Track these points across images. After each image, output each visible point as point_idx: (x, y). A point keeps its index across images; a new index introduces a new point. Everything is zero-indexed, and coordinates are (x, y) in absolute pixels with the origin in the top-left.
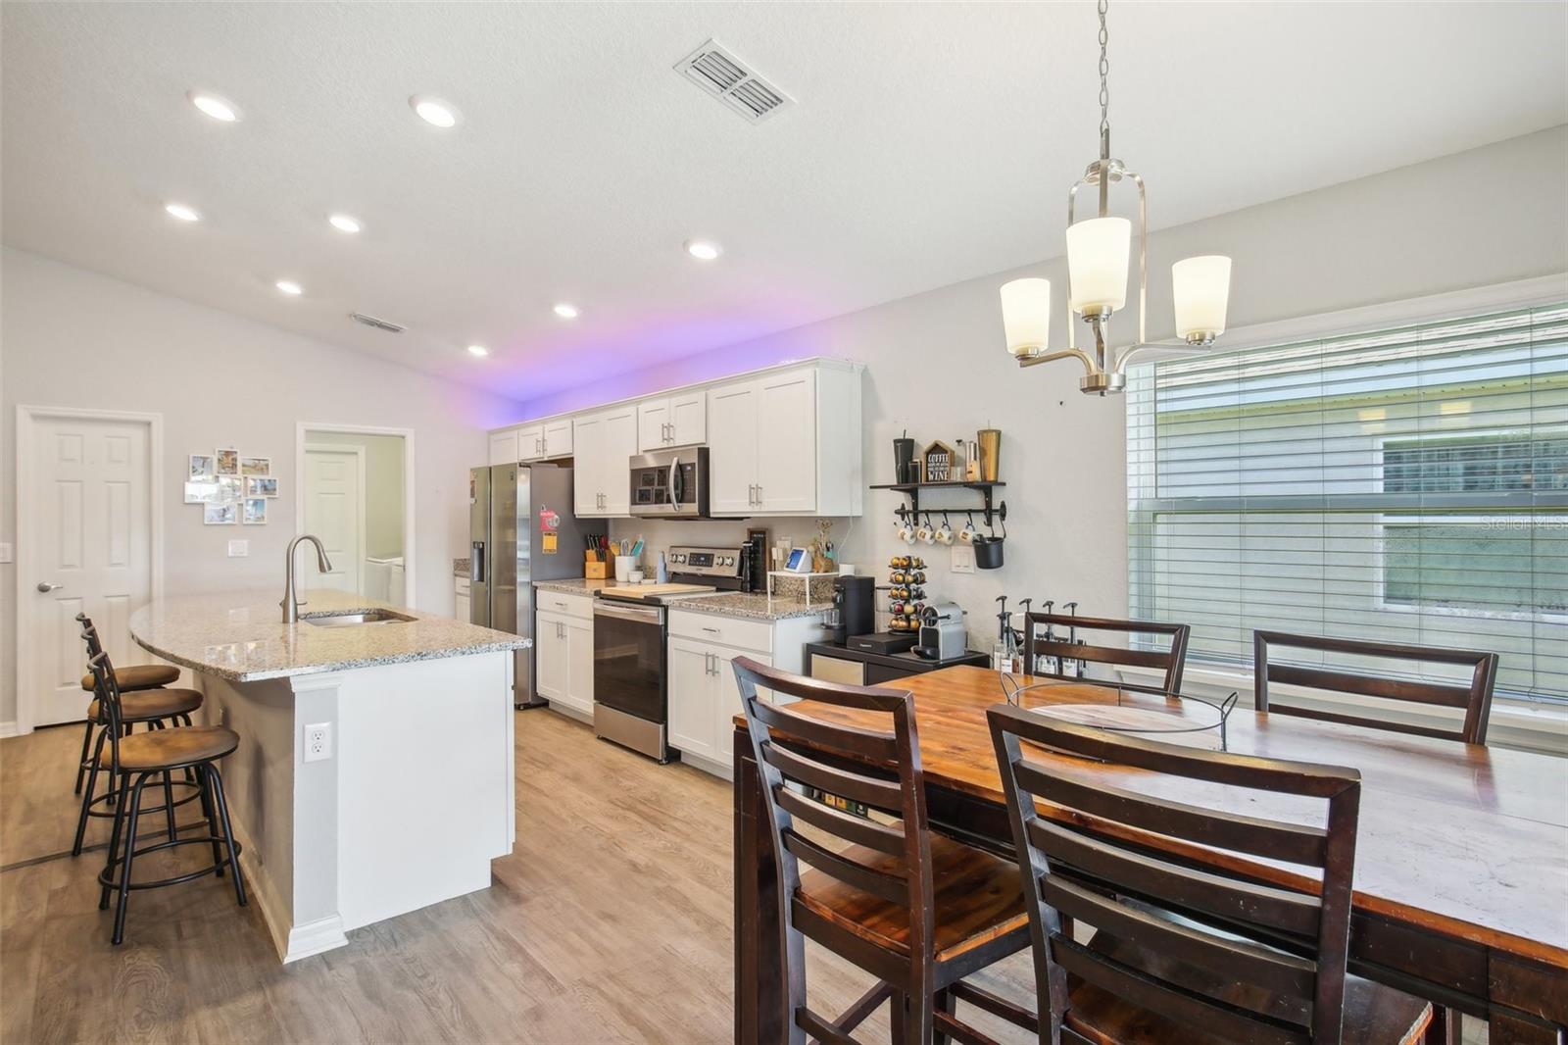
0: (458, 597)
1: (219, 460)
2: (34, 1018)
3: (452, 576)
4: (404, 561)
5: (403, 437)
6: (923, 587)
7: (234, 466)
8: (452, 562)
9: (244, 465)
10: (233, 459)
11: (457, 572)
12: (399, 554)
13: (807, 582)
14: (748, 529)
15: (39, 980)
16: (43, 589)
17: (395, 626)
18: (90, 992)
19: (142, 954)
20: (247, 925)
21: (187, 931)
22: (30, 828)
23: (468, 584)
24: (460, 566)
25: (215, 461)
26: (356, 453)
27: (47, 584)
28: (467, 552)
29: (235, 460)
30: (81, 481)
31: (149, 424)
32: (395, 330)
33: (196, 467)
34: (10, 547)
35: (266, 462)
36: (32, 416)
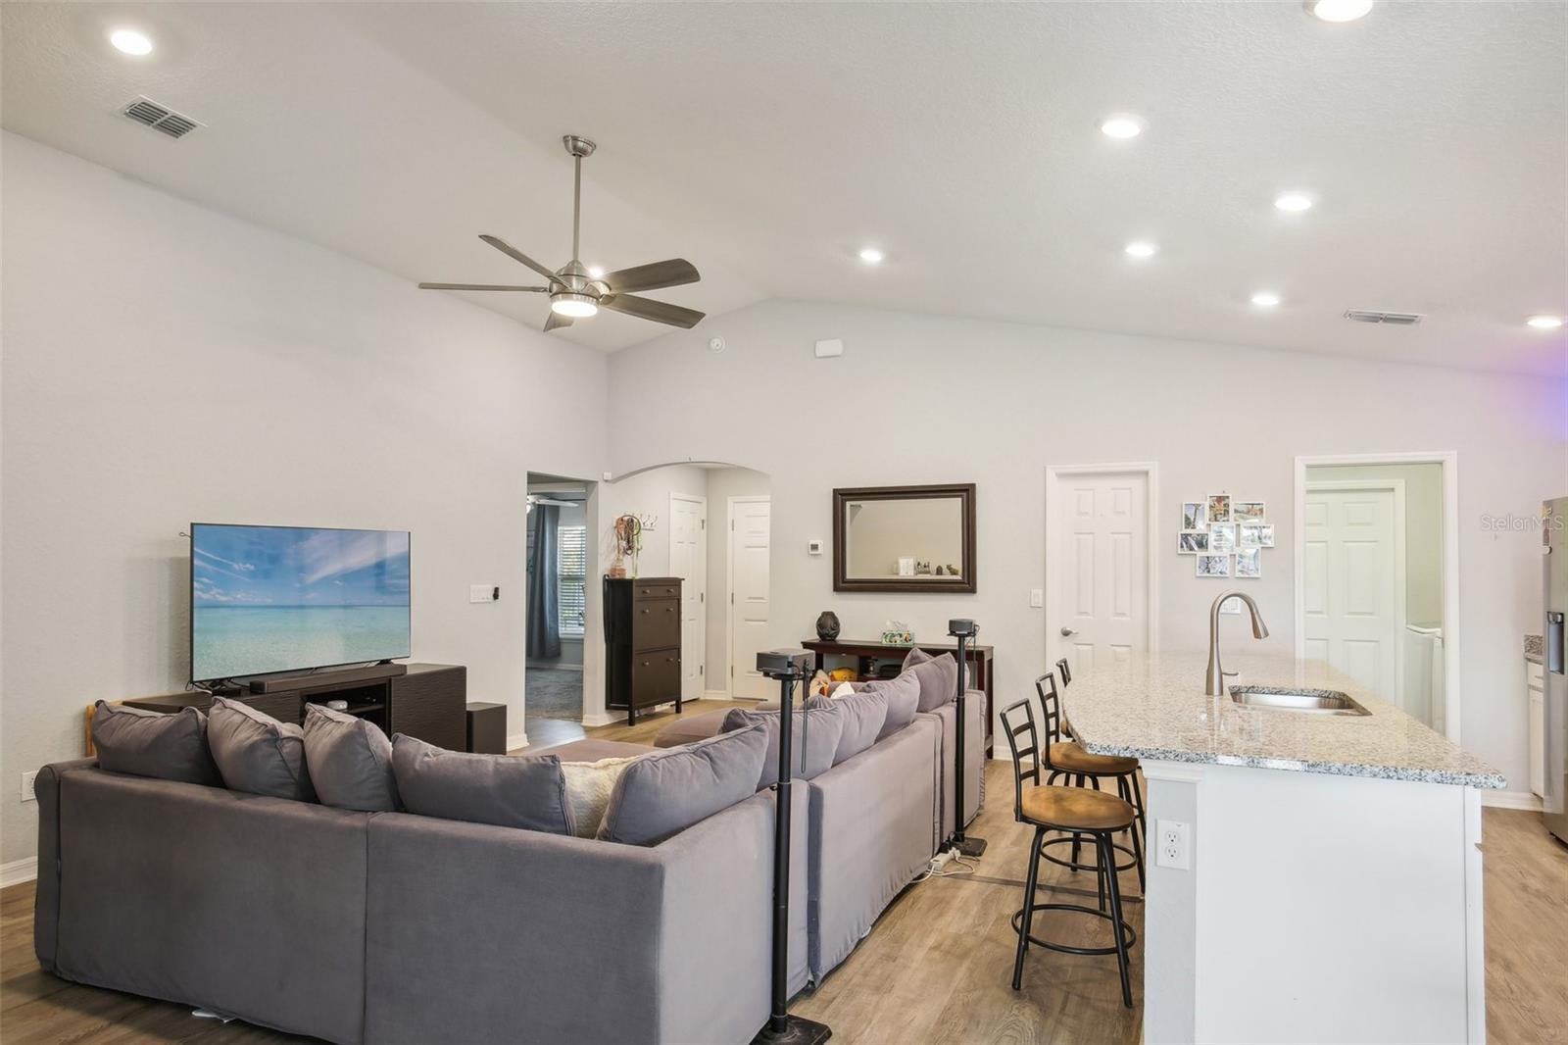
0: (1532, 692)
1: (1211, 507)
2: (936, 1024)
3: (1522, 661)
4: (1443, 632)
5: (1441, 463)
7: (1227, 512)
8: (1523, 639)
9: (1236, 511)
10: (1225, 505)
11: (1530, 655)
12: (1438, 623)
15: (954, 992)
16: (1066, 634)
17: (1351, 720)
18: (978, 1024)
19: (1028, 1011)
20: (1121, 1031)
21: (1071, 1008)
22: (1015, 849)
23: (1541, 674)
24: (1533, 646)
25: (1207, 508)
26: (1393, 490)
27: (1068, 629)
28: (1539, 628)
30: (1092, 534)
31: (1146, 473)
32: (1409, 320)
33: (1189, 516)
34: (1041, 592)
35: (1260, 507)
36: (1057, 474)
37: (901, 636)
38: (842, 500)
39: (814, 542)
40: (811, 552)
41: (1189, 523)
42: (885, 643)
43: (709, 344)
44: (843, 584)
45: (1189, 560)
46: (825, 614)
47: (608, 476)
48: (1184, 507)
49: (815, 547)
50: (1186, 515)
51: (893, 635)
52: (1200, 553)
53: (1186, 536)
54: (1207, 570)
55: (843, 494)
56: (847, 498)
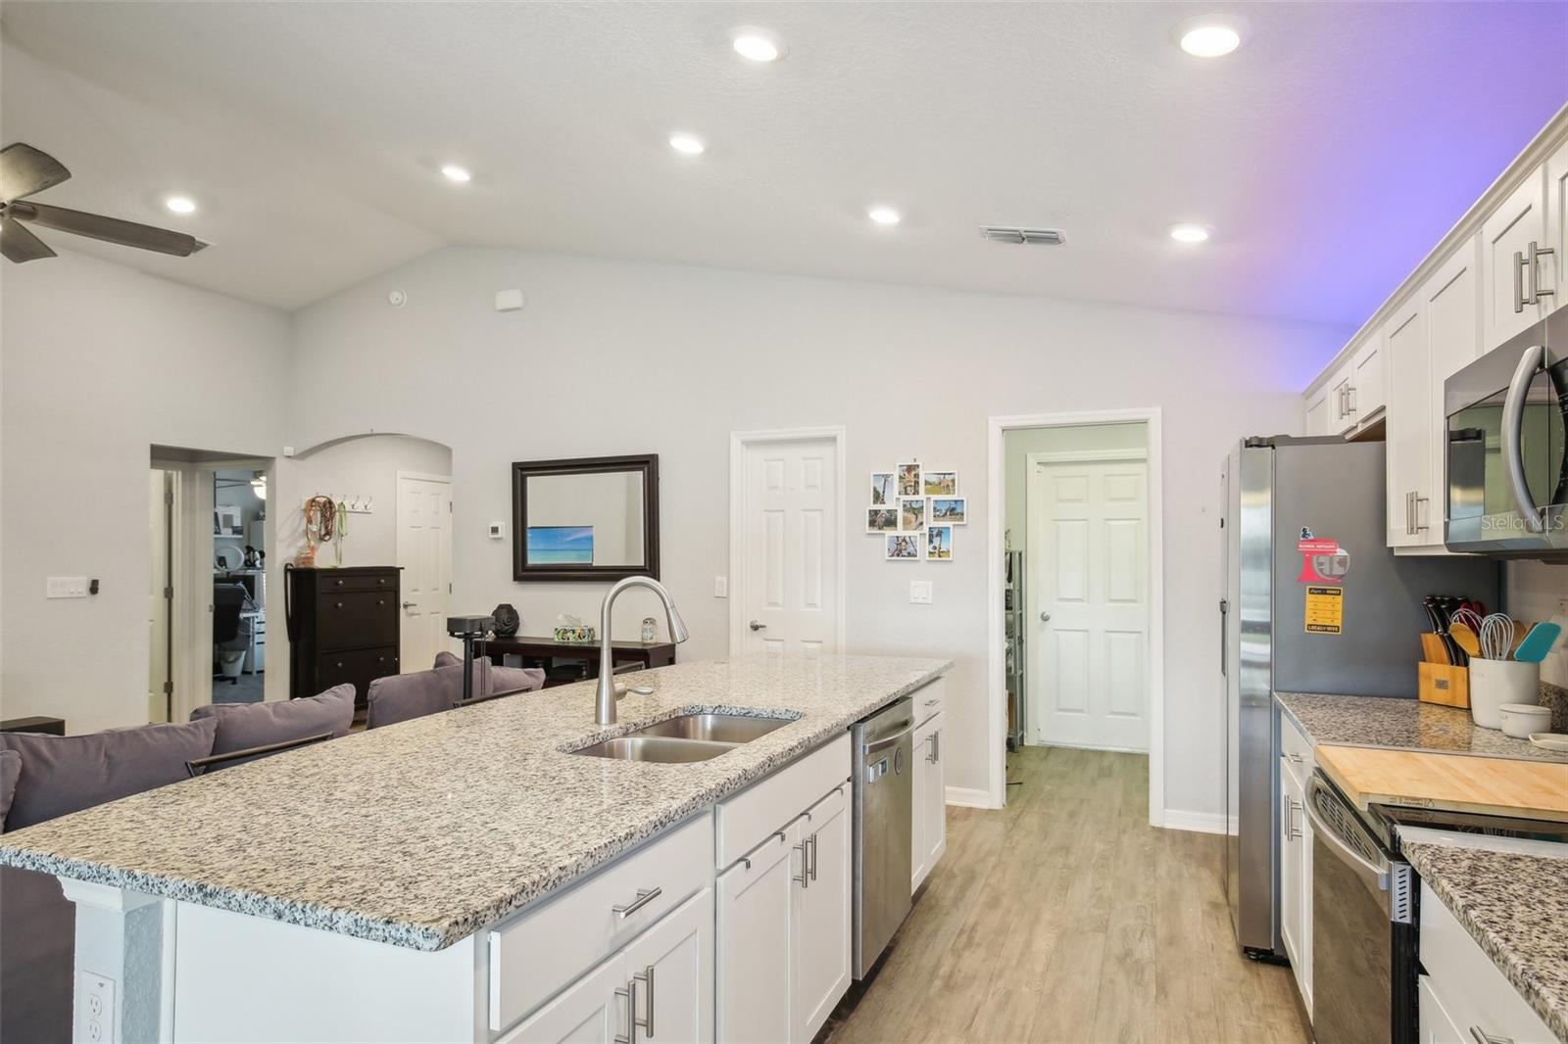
1: (900, 477)
7: (917, 484)
9: (927, 483)
10: (915, 475)
16: (755, 628)
25: (897, 479)
27: (758, 622)
29: (917, 476)
30: (782, 511)
31: (833, 440)
33: (878, 489)
34: (725, 579)
35: (951, 477)
36: (743, 443)
37: (574, 632)
38: (522, 475)
39: (495, 525)
40: (492, 536)
41: (878, 497)
42: (557, 640)
43: (388, 299)
44: (524, 572)
45: (878, 540)
46: (501, 607)
47: (289, 450)
48: (872, 477)
49: (495, 530)
50: (875, 489)
51: (566, 632)
52: (889, 532)
53: (875, 513)
54: (898, 552)
55: (521, 469)
56: (524, 473)
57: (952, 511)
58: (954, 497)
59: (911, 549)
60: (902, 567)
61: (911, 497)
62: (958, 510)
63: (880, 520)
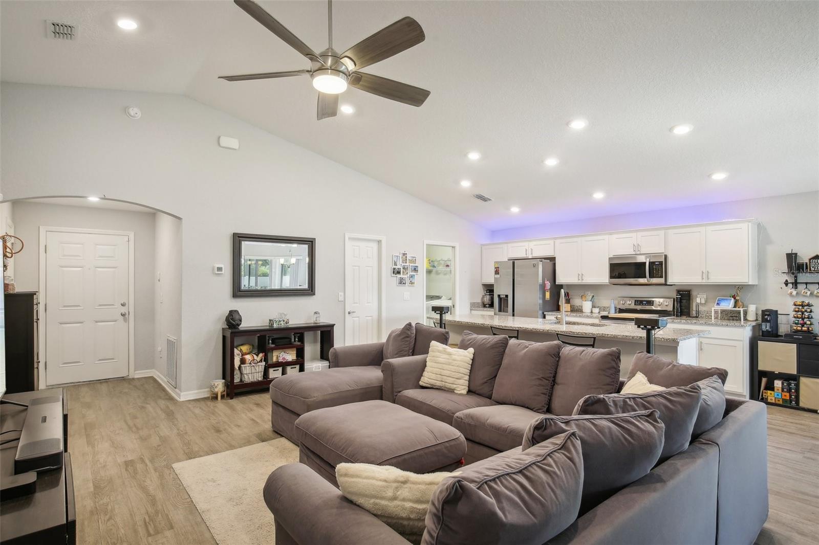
1: (402, 257)
3: (470, 310)
5: (454, 247)
6: (812, 314)
7: (406, 260)
8: (470, 304)
9: (409, 259)
11: (472, 308)
13: (719, 312)
14: (676, 290)
16: (349, 313)
29: (406, 257)
30: (359, 266)
33: (396, 261)
34: (343, 294)
35: (415, 258)
36: (350, 238)
38: (238, 240)
39: (220, 266)
40: (218, 272)
41: (396, 264)
44: (238, 292)
45: (395, 278)
46: (231, 312)
48: (394, 257)
49: (220, 269)
51: (280, 321)
52: (399, 276)
53: (394, 269)
54: (400, 283)
55: (238, 237)
56: (240, 239)
57: (415, 269)
58: (416, 265)
59: (404, 282)
60: (402, 288)
61: (404, 264)
62: (417, 269)
63: (396, 272)
